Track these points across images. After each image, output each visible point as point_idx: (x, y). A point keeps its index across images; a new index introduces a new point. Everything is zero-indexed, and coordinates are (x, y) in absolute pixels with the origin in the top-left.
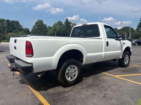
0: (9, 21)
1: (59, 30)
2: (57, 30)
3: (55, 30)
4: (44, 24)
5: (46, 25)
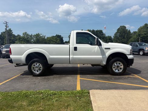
0: (94, 31)
1: (145, 34)
2: (142, 35)
3: (139, 35)
4: (127, 30)
5: (129, 30)
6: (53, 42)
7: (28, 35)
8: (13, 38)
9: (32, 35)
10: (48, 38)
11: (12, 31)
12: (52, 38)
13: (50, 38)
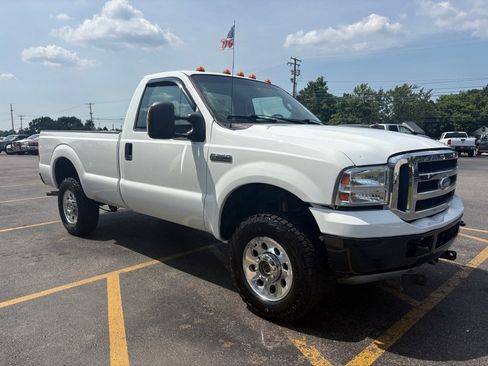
6: (465, 112)
7: (369, 93)
8: (325, 106)
9: (381, 91)
10: (443, 98)
11: (325, 83)
12: (461, 99)
13: (451, 98)
